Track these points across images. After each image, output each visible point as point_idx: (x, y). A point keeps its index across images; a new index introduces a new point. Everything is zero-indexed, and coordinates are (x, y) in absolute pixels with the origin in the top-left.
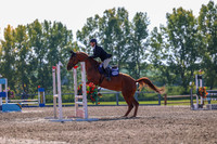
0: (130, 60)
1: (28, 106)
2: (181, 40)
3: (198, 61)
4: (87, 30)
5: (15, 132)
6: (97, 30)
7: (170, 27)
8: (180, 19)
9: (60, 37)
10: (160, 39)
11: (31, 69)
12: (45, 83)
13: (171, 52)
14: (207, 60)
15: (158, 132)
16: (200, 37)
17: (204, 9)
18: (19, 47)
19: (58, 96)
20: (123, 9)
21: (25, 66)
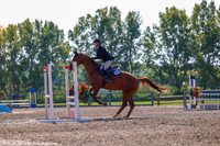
0: (123, 60)
1: (18, 107)
2: (174, 40)
3: (192, 61)
4: (79, 29)
5: (6, 133)
6: (89, 30)
7: (162, 26)
8: (173, 19)
9: (51, 36)
10: (153, 38)
11: (22, 70)
12: (36, 83)
13: (164, 52)
14: (200, 60)
15: (152, 132)
16: (193, 37)
17: (197, 9)
18: (10, 47)
19: (50, 96)
20: (115, 9)
21: (16, 66)
